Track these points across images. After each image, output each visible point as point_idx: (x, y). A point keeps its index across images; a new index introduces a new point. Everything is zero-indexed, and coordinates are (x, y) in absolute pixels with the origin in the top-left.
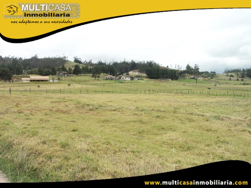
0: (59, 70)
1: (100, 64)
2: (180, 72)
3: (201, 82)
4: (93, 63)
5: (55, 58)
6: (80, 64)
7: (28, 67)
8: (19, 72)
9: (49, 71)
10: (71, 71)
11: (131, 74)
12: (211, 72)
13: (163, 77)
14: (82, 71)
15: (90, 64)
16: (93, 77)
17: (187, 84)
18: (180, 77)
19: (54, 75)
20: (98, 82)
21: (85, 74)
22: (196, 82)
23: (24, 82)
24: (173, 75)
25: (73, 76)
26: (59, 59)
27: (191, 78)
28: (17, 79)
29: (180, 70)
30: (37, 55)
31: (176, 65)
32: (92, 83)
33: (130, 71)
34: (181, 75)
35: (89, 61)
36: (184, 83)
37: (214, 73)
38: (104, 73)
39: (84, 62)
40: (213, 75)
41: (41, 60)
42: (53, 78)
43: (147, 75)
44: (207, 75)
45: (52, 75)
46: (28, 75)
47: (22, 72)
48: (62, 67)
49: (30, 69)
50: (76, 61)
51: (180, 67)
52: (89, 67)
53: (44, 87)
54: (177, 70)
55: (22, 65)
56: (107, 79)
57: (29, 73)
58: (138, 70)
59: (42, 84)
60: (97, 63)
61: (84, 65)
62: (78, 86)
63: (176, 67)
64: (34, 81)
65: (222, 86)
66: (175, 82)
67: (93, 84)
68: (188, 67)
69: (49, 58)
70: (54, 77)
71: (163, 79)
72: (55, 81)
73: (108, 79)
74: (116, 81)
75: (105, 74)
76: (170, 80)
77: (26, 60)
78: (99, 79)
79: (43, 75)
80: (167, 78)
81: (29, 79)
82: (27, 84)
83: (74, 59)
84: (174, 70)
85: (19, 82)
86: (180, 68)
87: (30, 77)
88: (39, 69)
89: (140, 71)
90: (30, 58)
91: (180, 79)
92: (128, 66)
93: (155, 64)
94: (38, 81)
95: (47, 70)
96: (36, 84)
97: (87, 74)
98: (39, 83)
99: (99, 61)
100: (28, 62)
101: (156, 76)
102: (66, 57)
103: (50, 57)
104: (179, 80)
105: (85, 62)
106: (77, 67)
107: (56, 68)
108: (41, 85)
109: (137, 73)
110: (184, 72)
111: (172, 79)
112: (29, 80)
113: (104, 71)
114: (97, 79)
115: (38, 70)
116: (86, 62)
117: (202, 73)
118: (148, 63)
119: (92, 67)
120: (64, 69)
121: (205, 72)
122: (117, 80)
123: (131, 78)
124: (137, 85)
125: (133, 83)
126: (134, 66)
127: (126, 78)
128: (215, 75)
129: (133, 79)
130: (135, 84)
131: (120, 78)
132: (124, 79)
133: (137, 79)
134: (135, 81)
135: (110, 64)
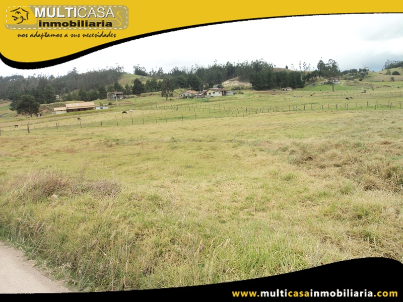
0: (110, 89)
1: (176, 73)
2: (306, 74)
3: (340, 89)
4: (164, 73)
5: (104, 71)
6: (145, 77)
7: (64, 89)
8: (51, 99)
9: (95, 93)
10: (130, 90)
11: (227, 85)
12: (360, 70)
13: (278, 85)
14: (147, 88)
15: (160, 76)
16: (162, 96)
17: (318, 93)
18: (306, 83)
19: (103, 99)
20: (171, 104)
21: (151, 93)
22: (333, 90)
23: (58, 113)
24: (295, 81)
25: (133, 97)
26: (111, 71)
27: (325, 83)
28: (48, 109)
29: (308, 70)
30: (76, 68)
31: (300, 64)
32: (161, 105)
33: (223, 82)
34: (308, 80)
35: (159, 71)
36: (312, 92)
37: (365, 70)
38: (182, 88)
39: (150, 72)
40: (362, 74)
43: (253, 85)
44: (353, 75)
45: (100, 99)
46: (63, 102)
47: (55, 98)
48: (115, 85)
50: (138, 72)
51: (307, 66)
52: (158, 81)
54: (302, 72)
55: (53, 88)
56: (185, 97)
57: (65, 99)
58: (238, 78)
59: (85, 115)
60: (171, 73)
61: (151, 78)
62: (138, 113)
63: (300, 67)
64: (72, 110)
65: (376, 92)
66: (298, 92)
67: (164, 108)
68: (321, 65)
69: (95, 72)
70: (102, 103)
71: (279, 89)
72: (104, 108)
73: (186, 97)
74: (199, 99)
75: (183, 89)
76: (290, 90)
77: (60, 79)
78: (172, 98)
79: (87, 100)
80: (285, 86)
82: (62, 117)
83: (134, 70)
84: (295, 72)
85: (50, 115)
86: (307, 68)
87: (67, 105)
88: (80, 91)
89: (242, 80)
90: (66, 74)
91: (308, 87)
92: (221, 73)
93: (266, 64)
94: (79, 110)
95: (92, 91)
96: (75, 116)
97: (155, 91)
98: (80, 114)
99: (174, 69)
100: (63, 82)
101: (267, 85)
102: (121, 68)
104: (305, 88)
105: (152, 73)
106: (137, 82)
107: (106, 87)
108: (82, 116)
109: (236, 83)
110: (314, 74)
111: (294, 88)
112: (64, 110)
113: (183, 84)
114: (169, 98)
115: (78, 92)
116: (154, 73)
117: (346, 72)
118: (253, 63)
119: (162, 80)
120: (118, 87)
121: (350, 71)
122: (200, 97)
123: (222, 92)
124: (230, 103)
125: (225, 100)
126: (230, 72)
127: (214, 93)
128: (367, 74)
129: (225, 94)
130: (228, 101)
131: (205, 94)
132: (212, 95)
133: (232, 94)
134: (228, 96)
135: (192, 72)
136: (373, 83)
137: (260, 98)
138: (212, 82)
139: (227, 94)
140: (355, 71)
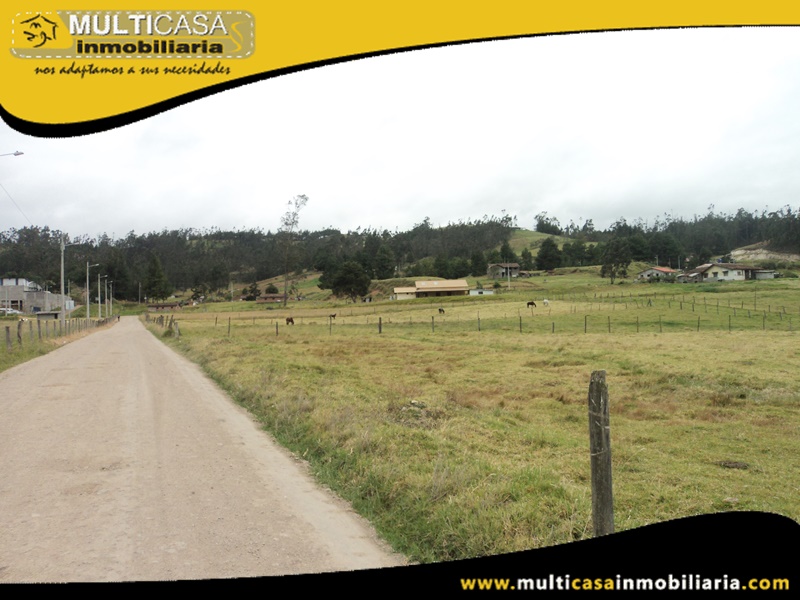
0: (492, 258)
1: (622, 230)
4: (596, 229)
5: (478, 225)
6: (557, 237)
7: (406, 256)
8: (385, 272)
9: (464, 264)
10: (530, 261)
14: (566, 260)
15: (587, 234)
16: (603, 276)
19: (479, 275)
20: (626, 292)
21: (574, 268)
23: (400, 298)
25: (538, 275)
26: (492, 225)
28: (381, 290)
30: (428, 219)
32: (605, 294)
33: (733, 249)
35: (585, 226)
38: (638, 260)
39: (567, 229)
41: (441, 232)
42: (478, 283)
45: (474, 276)
46: (408, 279)
47: (392, 270)
48: (503, 249)
49: (410, 260)
50: (544, 226)
52: (588, 244)
53: (456, 312)
55: (392, 252)
56: (654, 280)
57: (410, 272)
58: (765, 243)
59: (451, 304)
60: (611, 229)
61: (570, 239)
62: (558, 307)
64: (426, 294)
67: (608, 299)
69: (463, 226)
70: (481, 283)
72: (485, 293)
73: (658, 280)
74: (689, 285)
75: (643, 264)
77: (401, 237)
78: (625, 280)
79: (448, 277)
81: (413, 290)
82: (408, 306)
83: (536, 222)
85: (386, 301)
87: (417, 283)
88: (437, 260)
89: (776, 248)
90: (411, 229)
94: (438, 294)
95: (457, 260)
96: (433, 305)
97: (582, 265)
98: (441, 302)
99: (618, 223)
100: (404, 243)
102: (510, 219)
103: (466, 222)
105: (571, 230)
106: (548, 245)
107: (485, 253)
108: (446, 307)
109: (762, 255)
112: (412, 293)
113: (640, 253)
114: (617, 280)
115: (434, 261)
116: (575, 230)
119: (595, 244)
120: (507, 255)
122: (690, 281)
123: (747, 271)
125: (758, 289)
126: (747, 229)
127: (726, 273)
129: (755, 277)
131: (704, 274)
132: (721, 276)
133: (772, 276)
135: (656, 228)
138: (707, 249)
139: (758, 276)
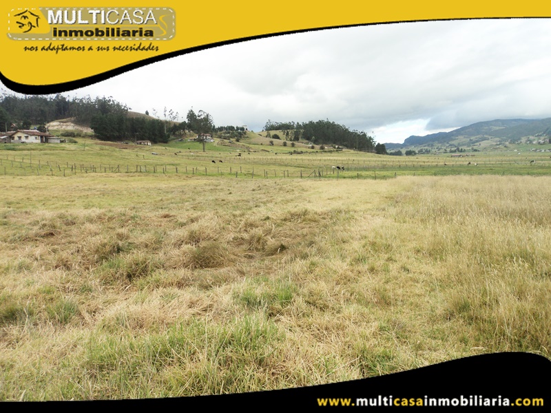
2: (172, 125)
3: (214, 149)
11: (55, 128)
12: (238, 128)
13: (133, 136)
17: (184, 152)
18: (172, 137)
22: (204, 149)
24: (157, 133)
27: (195, 139)
29: (175, 121)
31: (165, 111)
34: (174, 134)
36: (177, 150)
37: (242, 129)
40: (240, 133)
43: (95, 132)
44: (229, 133)
51: (174, 114)
54: (166, 122)
58: (73, 119)
63: (165, 115)
65: (252, 156)
66: (159, 148)
68: (191, 115)
71: (133, 142)
76: (149, 144)
80: (142, 138)
84: (157, 120)
86: (174, 118)
89: (79, 122)
91: (173, 143)
92: (46, 109)
93: (118, 105)
101: (116, 134)
104: (170, 143)
109: (70, 127)
110: (182, 126)
111: (154, 142)
117: (221, 129)
118: (99, 101)
121: (226, 129)
122: (1, 142)
123: (42, 137)
124: (52, 154)
125: (45, 150)
126: (61, 108)
127: (27, 137)
128: (245, 133)
129: (47, 141)
130: (48, 152)
131: (12, 137)
132: (23, 139)
133: (59, 141)
134: (50, 145)
136: (251, 146)
137: (101, 152)
138: (30, 121)
139: (49, 141)
140: (231, 128)
